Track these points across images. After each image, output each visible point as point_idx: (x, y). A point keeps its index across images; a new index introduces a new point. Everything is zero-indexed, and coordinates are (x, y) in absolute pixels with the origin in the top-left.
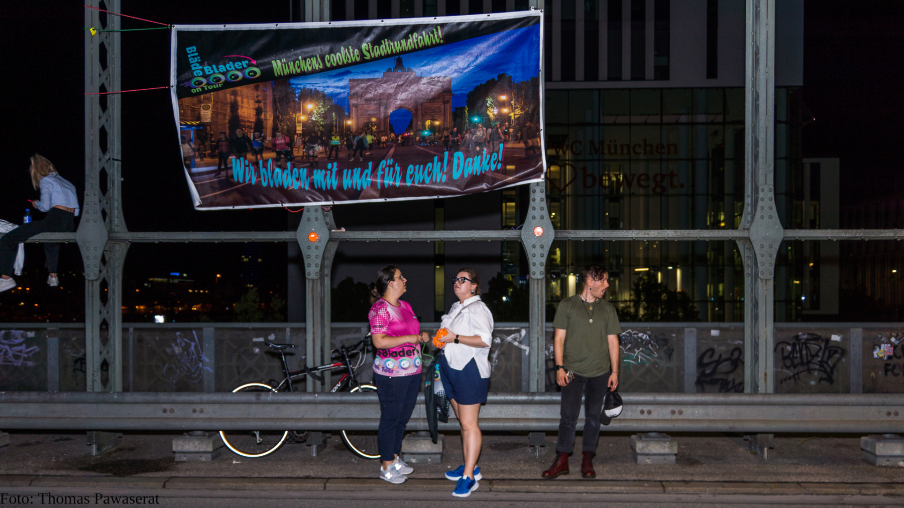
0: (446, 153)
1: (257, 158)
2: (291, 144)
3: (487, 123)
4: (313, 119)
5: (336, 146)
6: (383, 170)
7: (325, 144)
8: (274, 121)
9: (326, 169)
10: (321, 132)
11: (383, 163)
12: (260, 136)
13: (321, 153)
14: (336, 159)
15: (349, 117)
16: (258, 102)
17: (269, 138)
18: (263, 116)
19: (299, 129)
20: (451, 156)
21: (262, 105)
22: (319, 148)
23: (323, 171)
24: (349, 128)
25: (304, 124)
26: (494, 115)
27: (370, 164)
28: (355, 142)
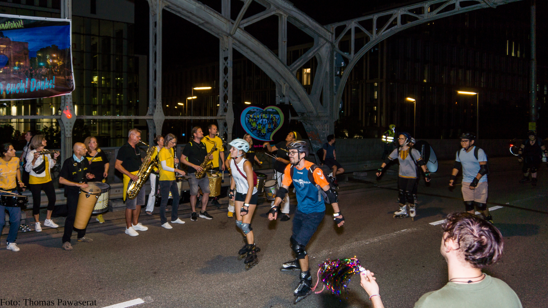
0: (27, 79)
3: (47, 66)
20: (30, 80)
26: (50, 63)
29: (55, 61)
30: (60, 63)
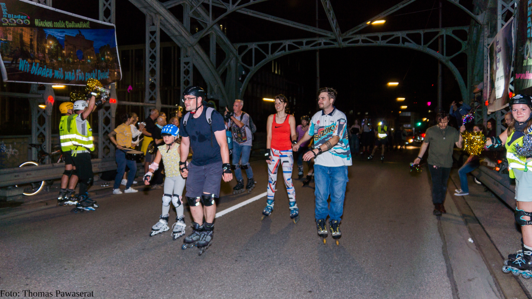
0: (96, 70)
1: (32, 61)
2: (44, 57)
3: (105, 61)
4: (52, 48)
5: (60, 61)
6: (78, 74)
7: (57, 60)
8: (37, 46)
9: (59, 71)
10: (55, 54)
11: (78, 71)
12: (33, 52)
13: (55, 63)
14: (61, 67)
15: (64, 50)
16: (31, 36)
17: (36, 53)
18: (33, 43)
19: (47, 51)
20: (97, 71)
21: (33, 37)
22: (55, 61)
23: (58, 71)
24: (64, 54)
25: (49, 50)
26: (107, 58)
27: (73, 70)
28: (66, 61)
29: (109, 57)
30: (111, 59)
